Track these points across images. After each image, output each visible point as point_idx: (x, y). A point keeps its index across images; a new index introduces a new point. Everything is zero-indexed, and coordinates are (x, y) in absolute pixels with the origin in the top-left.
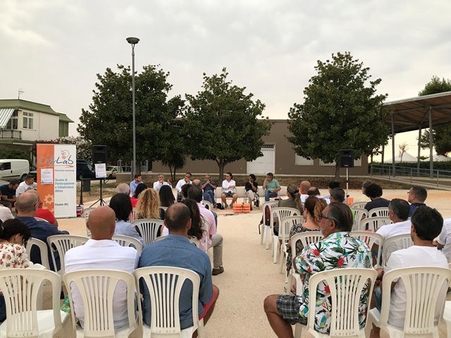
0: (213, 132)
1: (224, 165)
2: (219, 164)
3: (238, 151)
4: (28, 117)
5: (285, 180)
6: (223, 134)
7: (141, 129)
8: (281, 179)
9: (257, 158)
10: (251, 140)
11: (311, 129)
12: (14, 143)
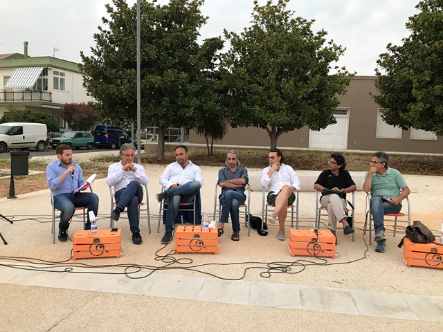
0: (263, 85)
1: (277, 135)
2: (271, 134)
3: (299, 114)
4: (59, 77)
5: (364, 158)
6: (278, 89)
7: (156, 79)
8: (357, 157)
9: (326, 125)
10: (320, 99)
11: (418, 82)
12: (43, 106)
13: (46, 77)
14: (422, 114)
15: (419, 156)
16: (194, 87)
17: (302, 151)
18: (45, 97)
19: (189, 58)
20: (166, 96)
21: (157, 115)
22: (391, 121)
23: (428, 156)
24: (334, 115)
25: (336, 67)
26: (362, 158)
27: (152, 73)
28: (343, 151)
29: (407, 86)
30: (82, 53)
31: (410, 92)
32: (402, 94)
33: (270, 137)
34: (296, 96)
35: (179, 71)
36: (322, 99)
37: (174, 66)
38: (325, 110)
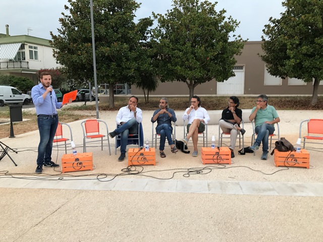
1: (194, 86)
2: (189, 86)
3: (209, 71)
4: (33, 50)
7: (106, 50)
8: (251, 99)
9: (228, 78)
10: (223, 60)
11: (291, 44)
12: (23, 72)
13: (23, 50)
14: (294, 67)
15: (294, 97)
16: (133, 54)
17: (212, 97)
18: (24, 65)
19: (128, 33)
20: (113, 62)
21: (108, 75)
22: (274, 73)
23: (300, 97)
24: (233, 70)
25: (234, 36)
26: (254, 100)
27: (103, 45)
28: (241, 95)
29: (283, 48)
30: (51, 32)
31: (285, 52)
32: (280, 53)
33: (189, 88)
34: (206, 58)
35: (122, 42)
36: (224, 60)
37: (118, 40)
38: (227, 67)
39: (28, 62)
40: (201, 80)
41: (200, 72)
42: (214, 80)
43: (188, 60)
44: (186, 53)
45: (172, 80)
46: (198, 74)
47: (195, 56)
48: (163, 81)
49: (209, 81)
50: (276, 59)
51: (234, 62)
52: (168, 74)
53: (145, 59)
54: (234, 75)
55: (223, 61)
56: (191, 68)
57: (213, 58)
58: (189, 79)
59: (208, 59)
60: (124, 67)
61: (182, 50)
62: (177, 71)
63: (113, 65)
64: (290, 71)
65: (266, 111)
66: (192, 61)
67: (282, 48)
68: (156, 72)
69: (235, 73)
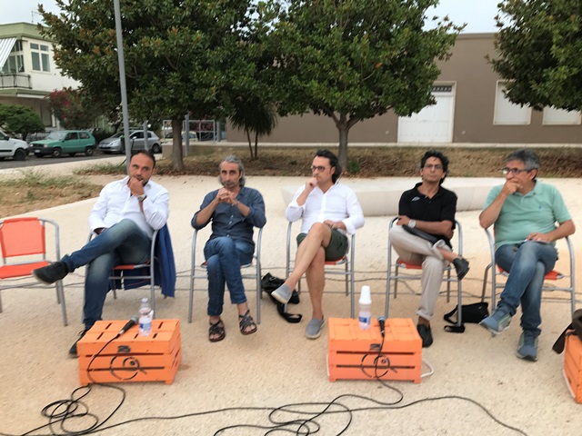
1: (349, 125)
2: (339, 124)
3: (379, 92)
4: (40, 52)
6: (345, 52)
7: (154, 44)
8: (467, 154)
9: (421, 107)
10: (410, 68)
11: (561, 34)
12: (19, 95)
13: (20, 53)
14: (565, 84)
17: (388, 149)
18: (22, 82)
22: (517, 98)
23: (569, 148)
24: (433, 94)
25: (435, 18)
26: (473, 154)
27: (151, 35)
28: (446, 145)
29: (544, 40)
31: (548, 51)
32: (536, 54)
33: (337, 130)
34: (374, 63)
35: (192, 29)
36: (414, 68)
37: (184, 22)
38: (418, 84)
39: (29, 77)
40: (364, 112)
41: (360, 94)
42: (391, 112)
43: (334, 68)
44: (330, 53)
45: (302, 112)
46: (357, 100)
47: (352, 60)
48: (283, 114)
49: (381, 114)
50: (526, 68)
51: (435, 75)
52: (292, 98)
53: (243, 66)
54: (434, 103)
55: (412, 72)
56: (341, 87)
57: (388, 62)
58: (339, 110)
59: (378, 66)
60: (197, 82)
61: (323, 46)
62: (312, 91)
63: (173, 78)
64: (557, 92)
65: (533, 200)
66: (343, 70)
67: (540, 41)
68: (267, 93)
69: (436, 99)
